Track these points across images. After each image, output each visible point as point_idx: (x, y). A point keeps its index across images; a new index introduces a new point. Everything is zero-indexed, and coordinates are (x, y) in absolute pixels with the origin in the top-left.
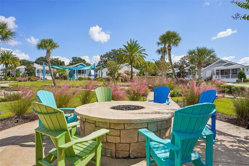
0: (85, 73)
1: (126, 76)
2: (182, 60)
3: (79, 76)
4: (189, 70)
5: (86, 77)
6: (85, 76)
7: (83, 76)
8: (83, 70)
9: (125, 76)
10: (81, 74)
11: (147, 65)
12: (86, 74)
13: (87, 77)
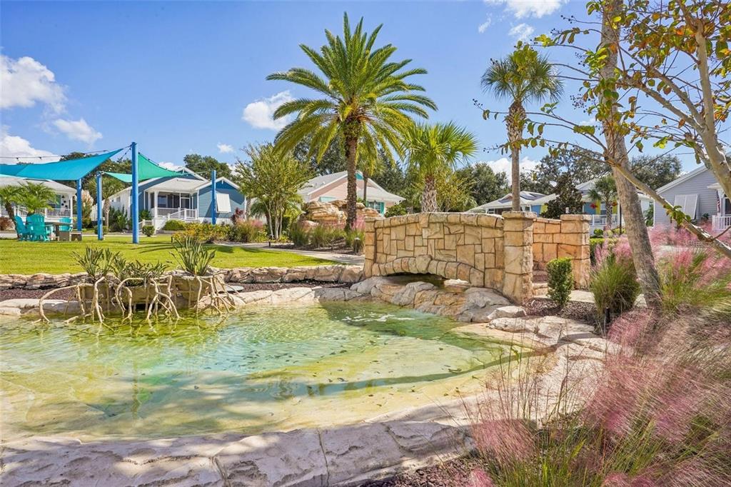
0: (195, 207)
1: (337, 216)
2: (545, 165)
3: (169, 218)
4: (594, 195)
5: (198, 221)
6: (194, 216)
7: (182, 217)
8: (188, 196)
9: (333, 215)
10: (179, 209)
11: (433, 143)
12: (197, 211)
13: (202, 220)
